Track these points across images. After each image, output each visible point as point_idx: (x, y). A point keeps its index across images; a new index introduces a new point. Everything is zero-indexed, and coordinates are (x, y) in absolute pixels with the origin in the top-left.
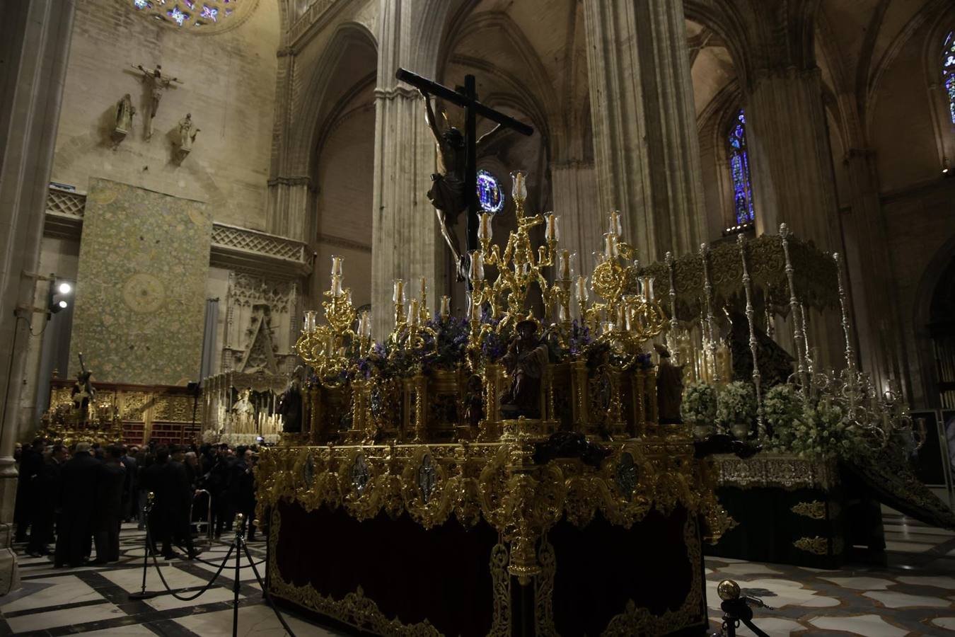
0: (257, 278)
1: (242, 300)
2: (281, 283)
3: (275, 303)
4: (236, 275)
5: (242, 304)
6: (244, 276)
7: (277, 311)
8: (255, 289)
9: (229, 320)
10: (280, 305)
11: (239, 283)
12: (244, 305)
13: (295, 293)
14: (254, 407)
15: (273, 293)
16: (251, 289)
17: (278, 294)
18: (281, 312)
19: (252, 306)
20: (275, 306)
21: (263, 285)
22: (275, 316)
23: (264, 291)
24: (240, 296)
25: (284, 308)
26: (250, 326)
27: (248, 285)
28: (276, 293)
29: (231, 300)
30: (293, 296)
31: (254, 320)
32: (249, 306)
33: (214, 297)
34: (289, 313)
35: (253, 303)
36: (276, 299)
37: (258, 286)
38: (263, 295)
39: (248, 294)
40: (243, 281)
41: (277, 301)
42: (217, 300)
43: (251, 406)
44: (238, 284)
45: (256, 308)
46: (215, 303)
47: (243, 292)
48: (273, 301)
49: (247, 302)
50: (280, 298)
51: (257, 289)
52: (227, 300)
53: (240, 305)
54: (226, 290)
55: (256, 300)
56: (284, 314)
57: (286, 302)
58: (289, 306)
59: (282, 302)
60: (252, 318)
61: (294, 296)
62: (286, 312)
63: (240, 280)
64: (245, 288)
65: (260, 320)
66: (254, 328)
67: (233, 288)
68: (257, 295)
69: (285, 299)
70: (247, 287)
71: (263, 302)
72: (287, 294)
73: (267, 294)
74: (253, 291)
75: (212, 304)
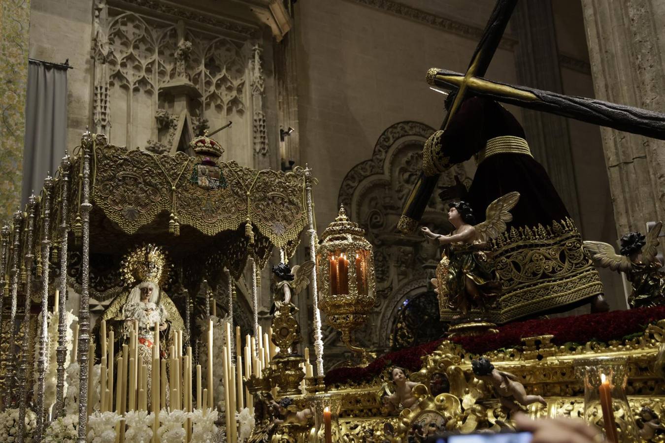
0: (160, 26)
1: (131, 76)
2: (223, 43)
3: (212, 89)
4: (111, 13)
5: (132, 87)
6: (131, 19)
7: (219, 107)
8: (161, 53)
9: (98, 117)
10: (226, 97)
11: (119, 34)
12: (136, 90)
13: (257, 66)
14: (183, 314)
15: (206, 66)
16: (150, 50)
17: (219, 70)
18: (229, 110)
19: (156, 93)
20: (214, 96)
21: (181, 43)
22: (215, 119)
23: (185, 55)
24: (123, 65)
25: (235, 102)
26: (155, 139)
27: (143, 40)
28: (213, 66)
29: (103, 72)
30: (253, 73)
31: (164, 125)
32: (149, 93)
33: (59, 60)
34: (248, 115)
35: (157, 84)
36: (214, 81)
37: (166, 46)
38: (181, 66)
39: (144, 63)
40: (129, 30)
41: (218, 86)
42: (63, 68)
43: (169, 309)
44: (116, 35)
45: (168, 96)
46: (58, 75)
47: (131, 58)
48: (209, 83)
49: (143, 82)
50: (224, 80)
51: (167, 53)
52: (91, 70)
53: (125, 87)
54: (88, 46)
55: (167, 78)
56: (235, 117)
57: (239, 90)
58: (246, 98)
59: (230, 89)
60: (159, 120)
61: (257, 74)
62: (241, 112)
63: (123, 28)
64: (136, 47)
65: (180, 126)
66: (165, 142)
67: (104, 39)
68: (169, 68)
69: (236, 83)
70: (143, 47)
71: (182, 80)
72: (240, 72)
73: (192, 68)
74: (156, 56)
75: (49, 75)
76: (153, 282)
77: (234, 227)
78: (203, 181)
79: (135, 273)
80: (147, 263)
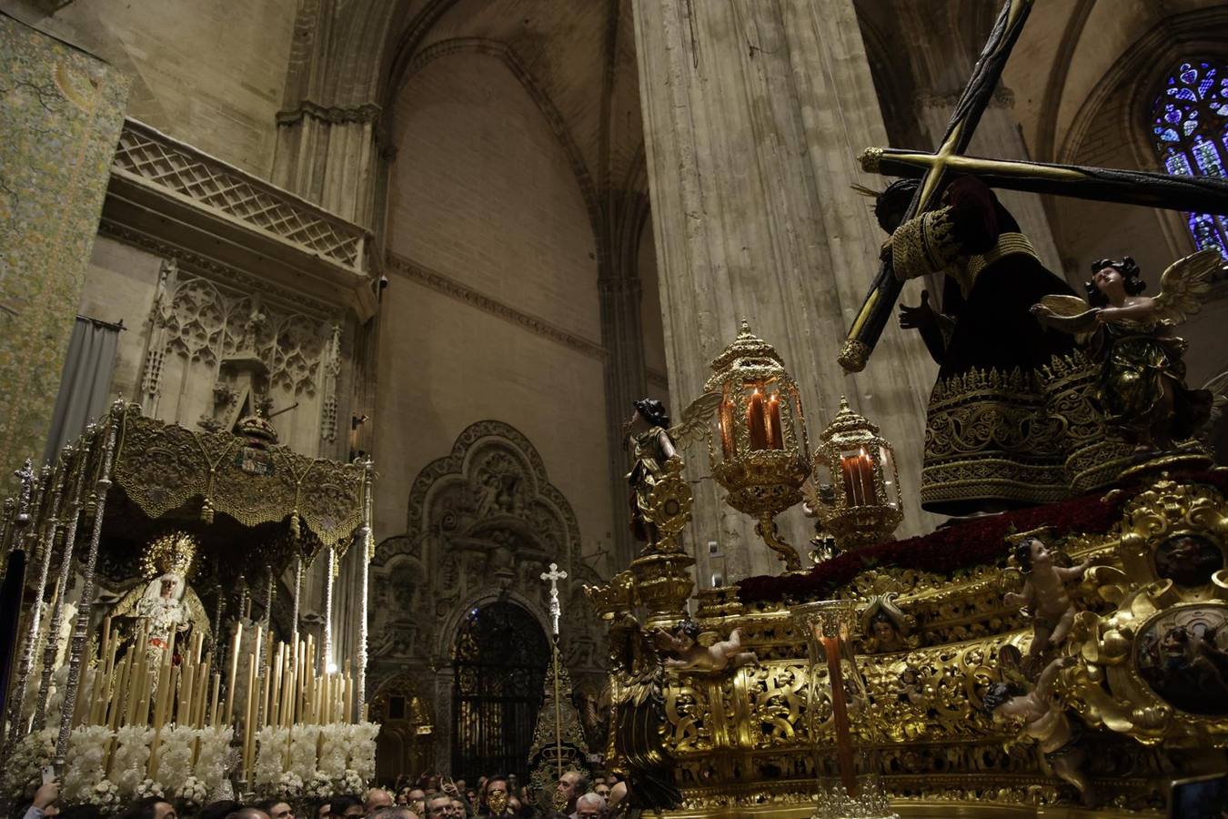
0: (236, 296)
1: (192, 344)
2: (301, 320)
3: (283, 366)
4: (181, 277)
5: (191, 355)
6: (202, 285)
7: (287, 387)
8: (230, 323)
9: (147, 384)
10: (296, 376)
11: (186, 299)
12: (196, 359)
13: (335, 348)
15: (279, 342)
16: (218, 319)
17: (293, 347)
18: (299, 390)
19: (218, 365)
20: (283, 374)
21: (255, 315)
22: (280, 398)
23: (257, 328)
24: (185, 332)
25: (306, 382)
26: (210, 415)
27: (212, 308)
28: (286, 342)
29: (161, 336)
30: (330, 354)
31: (222, 400)
32: (210, 364)
33: (112, 319)
34: (319, 397)
35: (221, 354)
36: (286, 358)
37: (236, 317)
38: (251, 339)
39: (209, 332)
40: (198, 296)
41: (289, 364)
42: (116, 328)
44: (183, 300)
45: (230, 369)
46: (108, 336)
47: (195, 325)
48: (279, 360)
49: (205, 351)
50: (297, 358)
51: (237, 323)
52: (147, 334)
53: (184, 356)
54: (149, 306)
55: (233, 350)
56: (304, 399)
57: (313, 371)
58: (318, 380)
59: (302, 368)
60: (217, 394)
61: (334, 355)
62: (311, 394)
63: (192, 294)
64: (203, 314)
65: (240, 402)
66: (221, 418)
67: (168, 302)
68: (237, 340)
69: (310, 363)
70: (210, 315)
71: (250, 354)
72: (316, 352)
73: (263, 343)
74: (223, 326)
75: (98, 334)
76: (178, 576)
77: (278, 519)
78: (248, 465)
79: (158, 563)
80: (174, 552)
